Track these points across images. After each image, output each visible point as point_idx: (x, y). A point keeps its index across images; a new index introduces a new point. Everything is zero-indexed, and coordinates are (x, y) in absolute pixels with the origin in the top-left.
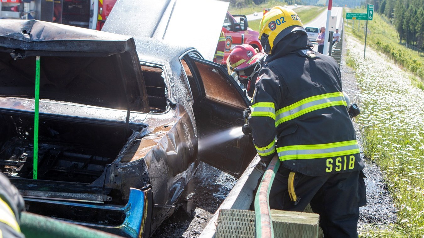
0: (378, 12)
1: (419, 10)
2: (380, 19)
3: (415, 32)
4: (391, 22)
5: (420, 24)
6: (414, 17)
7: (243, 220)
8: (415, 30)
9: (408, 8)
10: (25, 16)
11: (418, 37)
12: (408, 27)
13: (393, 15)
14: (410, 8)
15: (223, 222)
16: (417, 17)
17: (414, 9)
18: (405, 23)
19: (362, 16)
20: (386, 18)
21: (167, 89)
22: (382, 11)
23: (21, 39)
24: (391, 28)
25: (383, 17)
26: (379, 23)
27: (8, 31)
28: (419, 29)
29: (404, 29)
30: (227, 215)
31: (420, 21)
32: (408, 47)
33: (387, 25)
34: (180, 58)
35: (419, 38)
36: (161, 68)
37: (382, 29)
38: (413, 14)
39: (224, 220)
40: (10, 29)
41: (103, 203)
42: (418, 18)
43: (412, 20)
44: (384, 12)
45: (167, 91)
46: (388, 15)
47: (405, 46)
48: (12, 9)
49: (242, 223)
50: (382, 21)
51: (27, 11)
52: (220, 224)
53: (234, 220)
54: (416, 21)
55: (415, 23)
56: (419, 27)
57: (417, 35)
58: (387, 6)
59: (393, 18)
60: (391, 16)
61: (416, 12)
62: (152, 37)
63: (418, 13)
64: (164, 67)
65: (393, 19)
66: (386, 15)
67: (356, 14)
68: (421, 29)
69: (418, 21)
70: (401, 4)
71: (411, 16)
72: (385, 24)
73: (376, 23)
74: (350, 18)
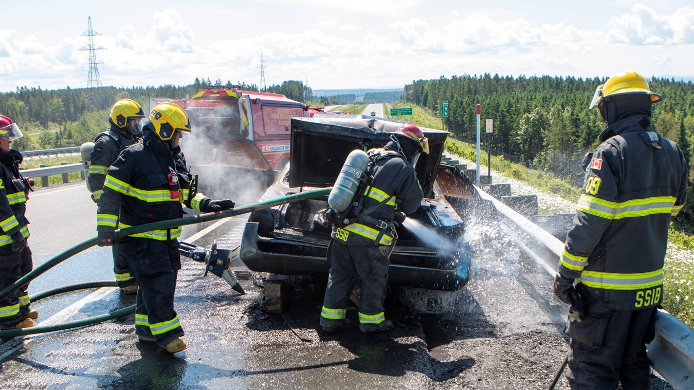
0: (420, 106)
1: (465, 100)
2: (423, 112)
3: (464, 123)
4: (436, 114)
5: (468, 114)
6: (460, 107)
8: (463, 121)
9: (453, 98)
11: (466, 128)
12: (456, 118)
13: (437, 107)
14: (455, 99)
16: (463, 107)
17: (460, 100)
18: (452, 114)
19: (407, 111)
20: (430, 111)
22: (425, 104)
23: (369, 132)
24: (436, 121)
25: (426, 110)
26: (424, 117)
27: (359, 126)
28: (467, 119)
29: (451, 121)
31: (467, 111)
32: (458, 140)
33: (432, 118)
35: (468, 129)
37: (428, 123)
38: (459, 105)
40: (361, 124)
42: (465, 108)
43: (459, 111)
44: (427, 104)
46: (431, 108)
47: (455, 138)
50: (426, 115)
54: (463, 111)
55: (462, 113)
56: (467, 118)
57: (466, 126)
58: (429, 98)
59: (438, 110)
60: (435, 109)
61: (462, 102)
63: (464, 103)
65: (438, 112)
66: (429, 108)
67: (401, 109)
68: (469, 120)
69: (465, 112)
70: (445, 95)
71: (457, 107)
72: (429, 117)
73: (420, 117)
74: (395, 114)
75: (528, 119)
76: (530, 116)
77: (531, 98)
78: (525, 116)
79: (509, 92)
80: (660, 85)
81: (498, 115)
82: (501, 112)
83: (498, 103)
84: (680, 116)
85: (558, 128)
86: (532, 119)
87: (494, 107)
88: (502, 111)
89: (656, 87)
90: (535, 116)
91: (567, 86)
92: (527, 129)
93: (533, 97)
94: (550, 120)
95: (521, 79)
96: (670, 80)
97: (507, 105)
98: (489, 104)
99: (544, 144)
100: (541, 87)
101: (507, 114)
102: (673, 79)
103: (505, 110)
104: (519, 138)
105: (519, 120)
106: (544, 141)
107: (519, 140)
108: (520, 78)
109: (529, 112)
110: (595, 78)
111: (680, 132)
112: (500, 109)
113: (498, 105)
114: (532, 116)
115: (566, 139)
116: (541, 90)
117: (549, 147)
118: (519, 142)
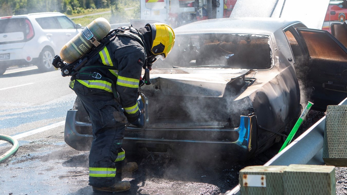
7: (341, 110)
10: (200, 10)
15: (330, 113)
21: (272, 52)
30: (332, 108)
34: (284, 29)
36: (268, 38)
39: (330, 111)
41: (223, 127)
45: (272, 53)
48: (189, 5)
49: (341, 112)
51: (201, 6)
52: (328, 114)
53: (336, 111)
62: (271, 17)
64: (270, 36)
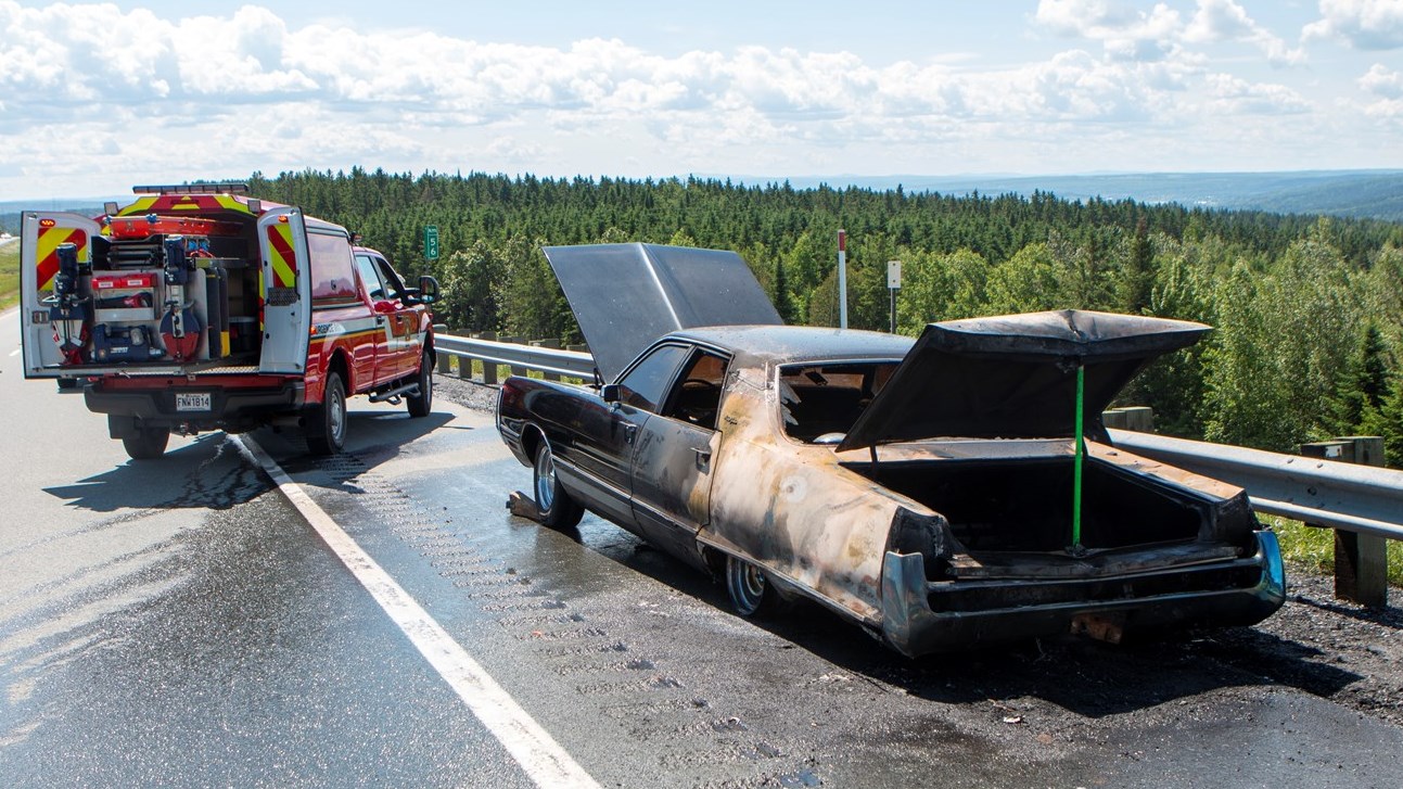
23: (1075, 340)
27: (1058, 329)
40: (1058, 326)
48: (129, 302)
75: (461, 262)
76: (465, 256)
77: (460, 219)
78: (454, 257)
79: (408, 206)
80: (707, 194)
81: (395, 255)
82: (403, 250)
83: (393, 231)
84: (765, 254)
85: (530, 280)
86: (470, 263)
87: (385, 238)
88: (405, 247)
89: (700, 196)
90: (475, 257)
91: (525, 195)
92: (459, 283)
93: (465, 218)
94: (507, 264)
95: (428, 181)
96: (724, 184)
97: (413, 234)
98: (373, 233)
99: (498, 314)
100: (472, 195)
101: (414, 253)
102: (729, 183)
103: (409, 244)
104: (444, 304)
105: (441, 266)
106: (498, 309)
107: (444, 307)
108: (425, 177)
109: (463, 249)
110: (575, 179)
111: (775, 285)
112: (399, 243)
113: (394, 235)
114: (469, 257)
115: (544, 303)
116: (475, 203)
117: (509, 320)
118: (444, 312)
